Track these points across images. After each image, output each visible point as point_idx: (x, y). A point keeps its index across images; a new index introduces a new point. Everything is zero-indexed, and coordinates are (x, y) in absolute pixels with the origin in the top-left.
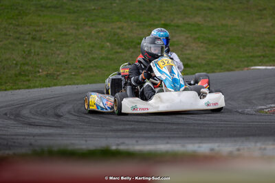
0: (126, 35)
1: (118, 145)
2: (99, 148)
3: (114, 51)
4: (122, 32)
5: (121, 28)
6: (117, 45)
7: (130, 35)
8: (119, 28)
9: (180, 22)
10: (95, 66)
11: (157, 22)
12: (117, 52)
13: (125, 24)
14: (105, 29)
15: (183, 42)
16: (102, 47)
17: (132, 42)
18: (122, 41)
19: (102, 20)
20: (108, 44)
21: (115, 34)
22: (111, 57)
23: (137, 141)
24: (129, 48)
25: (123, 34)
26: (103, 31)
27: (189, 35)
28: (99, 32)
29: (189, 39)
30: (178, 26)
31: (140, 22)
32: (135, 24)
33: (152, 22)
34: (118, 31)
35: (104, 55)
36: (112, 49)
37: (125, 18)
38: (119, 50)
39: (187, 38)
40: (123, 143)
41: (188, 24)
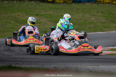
0: (20, 18)
1: (15, 64)
2: (7, 65)
3: (15, 25)
4: (19, 17)
5: (19, 15)
6: (16, 22)
7: (22, 18)
8: (18, 15)
9: (43, 14)
10: (7, 31)
11: (33, 13)
12: (16, 25)
13: (20, 14)
14: (12, 15)
15: (44, 22)
16: (10, 23)
17: (23, 21)
18: (19, 21)
19: (10, 11)
20: (13, 22)
21: (16, 18)
22: (14, 27)
23: (23, 63)
24: (21, 24)
25: (19, 18)
26: (11, 16)
27: (47, 19)
28: (9, 16)
29: (47, 21)
30: (42, 15)
31: (26, 13)
32: (24, 13)
33: (31, 13)
34: (17, 16)
35: (11, 26)
36: (14, 24)
37: (20, 11)
38: (17, 24)
39: (46, 20)
40: (18, 64)
41: (47, 14)
